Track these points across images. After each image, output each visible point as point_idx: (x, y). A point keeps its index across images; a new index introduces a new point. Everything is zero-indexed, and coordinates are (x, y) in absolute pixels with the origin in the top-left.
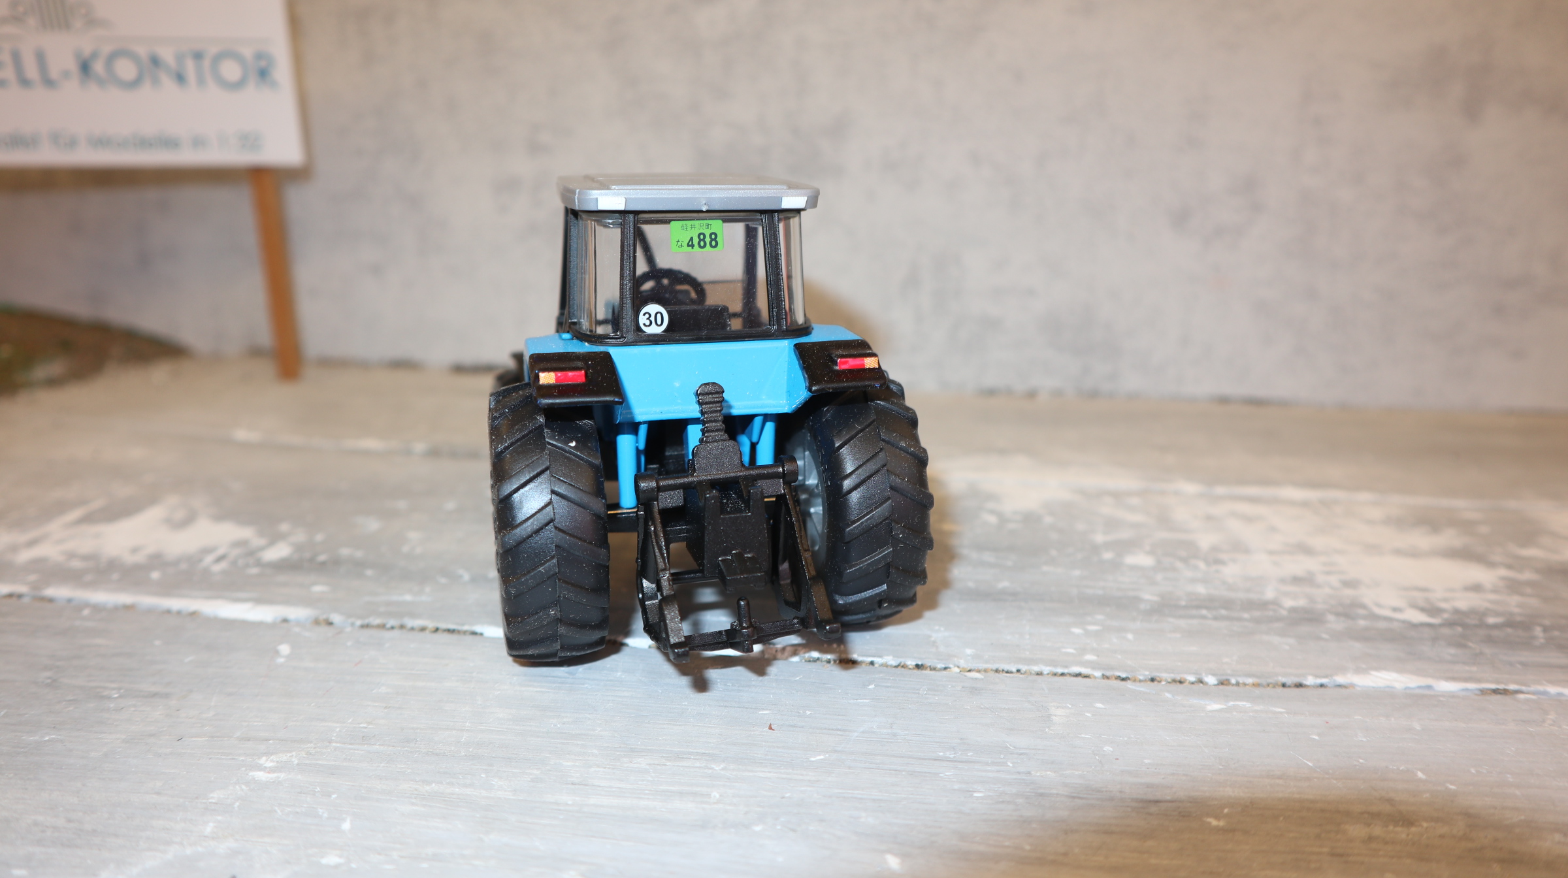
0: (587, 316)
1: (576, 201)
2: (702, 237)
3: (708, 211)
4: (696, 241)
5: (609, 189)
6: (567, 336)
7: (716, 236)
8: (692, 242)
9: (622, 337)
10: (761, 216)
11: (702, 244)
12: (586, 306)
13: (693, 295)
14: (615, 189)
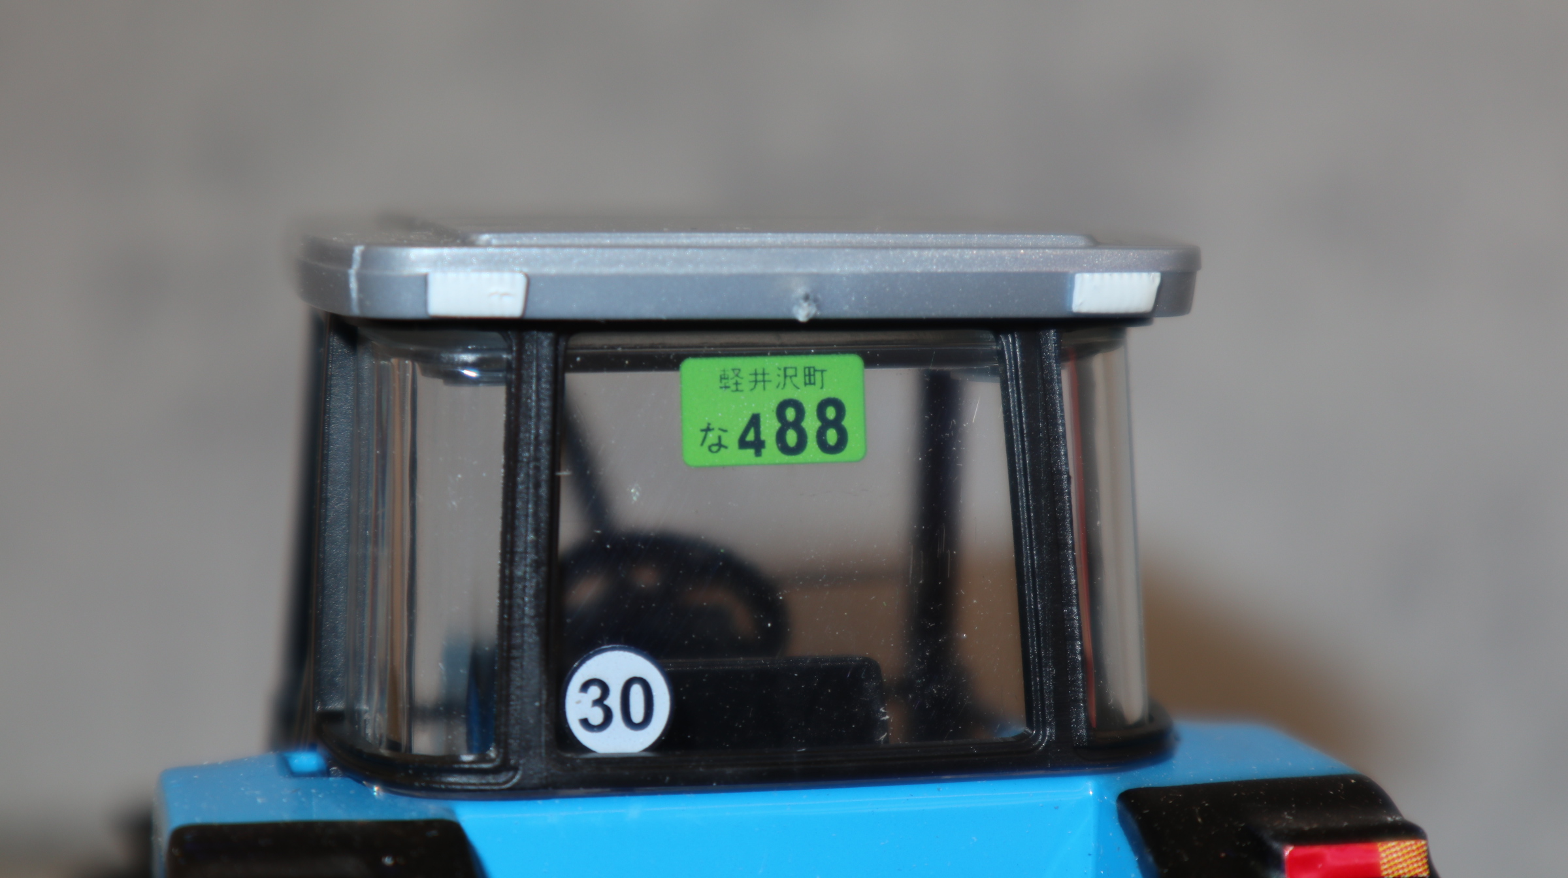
0: (382, 691)
1: (353, 285)
2: (790, 414)
3: (815, 325)
4: (769, 428)
5: (466, 242)
6: (307, 760)
7: (839, 406)
8: (758, 433)
9: (504, 766)
10: (997, 339)
11: (791, 438)
12: (380, 655)
13: (742, 620)
14: (488, 244)
